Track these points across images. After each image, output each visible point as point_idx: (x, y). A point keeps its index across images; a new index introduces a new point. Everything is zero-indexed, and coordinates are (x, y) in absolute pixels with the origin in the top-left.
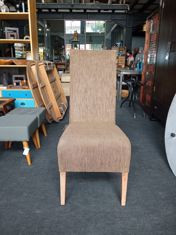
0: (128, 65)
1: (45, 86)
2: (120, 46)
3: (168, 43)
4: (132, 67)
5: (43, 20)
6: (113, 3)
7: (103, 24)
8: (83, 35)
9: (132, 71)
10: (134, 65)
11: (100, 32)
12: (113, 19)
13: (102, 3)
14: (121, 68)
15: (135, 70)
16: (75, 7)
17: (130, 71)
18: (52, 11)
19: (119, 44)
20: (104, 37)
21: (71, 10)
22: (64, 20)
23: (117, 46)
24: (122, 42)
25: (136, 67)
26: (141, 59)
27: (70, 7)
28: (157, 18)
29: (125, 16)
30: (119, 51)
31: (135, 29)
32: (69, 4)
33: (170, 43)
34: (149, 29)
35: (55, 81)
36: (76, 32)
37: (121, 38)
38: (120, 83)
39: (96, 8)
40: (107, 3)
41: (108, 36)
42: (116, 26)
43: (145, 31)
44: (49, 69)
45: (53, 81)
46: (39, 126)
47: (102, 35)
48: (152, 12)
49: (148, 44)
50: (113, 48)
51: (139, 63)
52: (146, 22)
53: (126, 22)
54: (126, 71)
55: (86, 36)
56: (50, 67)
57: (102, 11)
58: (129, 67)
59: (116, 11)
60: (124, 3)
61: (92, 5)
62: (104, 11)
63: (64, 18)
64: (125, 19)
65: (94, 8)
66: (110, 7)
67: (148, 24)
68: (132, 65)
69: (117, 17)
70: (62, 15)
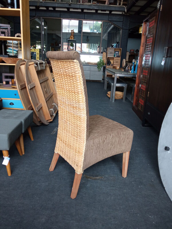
0: (123, 66)
1: (35, 87)
2: (116, 47)
3: (165, 48)
4: (127, 69)
5: (40, 18)
6: (110, 4)
7: (100, 24)
8: (79, 34)
9: (126, 73)
10: (129, 67)
11: (97, 33)
12: (110, 20)
13: (99, 3)
14: (116, 69)
15: (130, 72)
16: (72, 6)
17: (124, 73)
18: (50, 9)
19: (114, 45)
20: (101, 37)
21: (68, 9)
22: (61, 19)
23: (113, 47)
24: (118, 43)
25: (131, 69)
26: (136, 62)
27: (68, 6)
28: (154, 21)
29: (122, 17)
30: (115, 52)
31: (131, 30)
32: (66, 3)
33: (167, 48)
34: (146, 32)
35: (47, 81)
36: (72, 32)
37: (117, 39)
38: (114, 85)
39: (93, 8)
40: (105, 4)
41: (105, 37)
42: (113, 27)
43: (141, 33)
44: (40, 69)
45: (45, 81)
46: (23, 132)
47: (98, 36)
48: (148, 15)
49: (144, 47)
50: (109, 49)
51: (134, 65)
52: (143, 24)
53: (123, 23)
54: (121, 73)
55: (83, 36)
56: (42, 67)
57: (99, 12)
58: (123, 69)
59: (113, 13)
60: (122, 4)
61: (89, 5)
62: (101, 11)
63: (61, 17)
64: (122, 20)
65: (91, 8)
66: (107, 8)
67: (145, 27)
68: (127, 67)
69: (114, 18)
70: (59, 14)
